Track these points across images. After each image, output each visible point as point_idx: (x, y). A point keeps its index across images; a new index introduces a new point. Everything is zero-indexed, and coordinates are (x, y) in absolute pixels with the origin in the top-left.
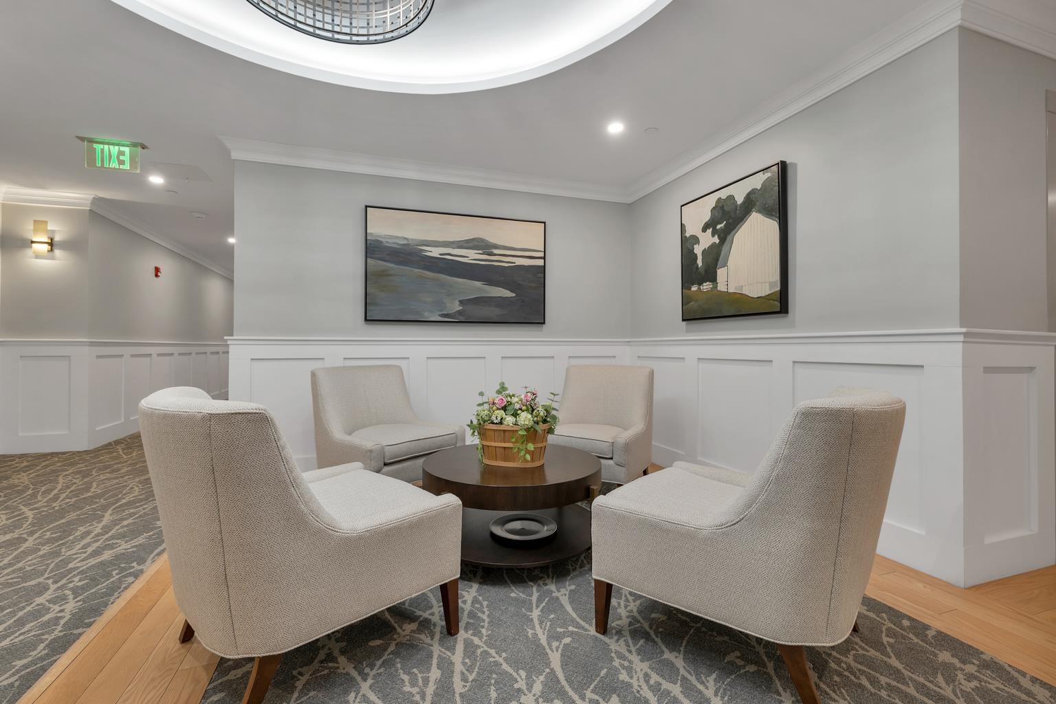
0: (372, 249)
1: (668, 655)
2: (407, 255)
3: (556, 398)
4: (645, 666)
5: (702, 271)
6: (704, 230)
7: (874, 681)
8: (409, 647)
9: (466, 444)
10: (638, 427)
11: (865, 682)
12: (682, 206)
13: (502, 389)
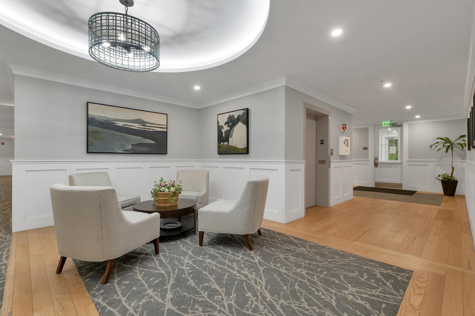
0: (90, 121)
1: (218, 247)
2: (108, 125)
3: (182, 182)
4: (214, 249)
5: (224, 138)
6: (225, 124)
7: (263, 242)
8: (145, 259)
9: (141, 201)
10: (204, 191)
11: (261, 243)
12: (218, 115)
13: (162, 180)
